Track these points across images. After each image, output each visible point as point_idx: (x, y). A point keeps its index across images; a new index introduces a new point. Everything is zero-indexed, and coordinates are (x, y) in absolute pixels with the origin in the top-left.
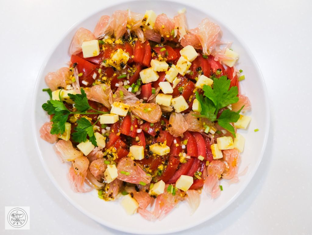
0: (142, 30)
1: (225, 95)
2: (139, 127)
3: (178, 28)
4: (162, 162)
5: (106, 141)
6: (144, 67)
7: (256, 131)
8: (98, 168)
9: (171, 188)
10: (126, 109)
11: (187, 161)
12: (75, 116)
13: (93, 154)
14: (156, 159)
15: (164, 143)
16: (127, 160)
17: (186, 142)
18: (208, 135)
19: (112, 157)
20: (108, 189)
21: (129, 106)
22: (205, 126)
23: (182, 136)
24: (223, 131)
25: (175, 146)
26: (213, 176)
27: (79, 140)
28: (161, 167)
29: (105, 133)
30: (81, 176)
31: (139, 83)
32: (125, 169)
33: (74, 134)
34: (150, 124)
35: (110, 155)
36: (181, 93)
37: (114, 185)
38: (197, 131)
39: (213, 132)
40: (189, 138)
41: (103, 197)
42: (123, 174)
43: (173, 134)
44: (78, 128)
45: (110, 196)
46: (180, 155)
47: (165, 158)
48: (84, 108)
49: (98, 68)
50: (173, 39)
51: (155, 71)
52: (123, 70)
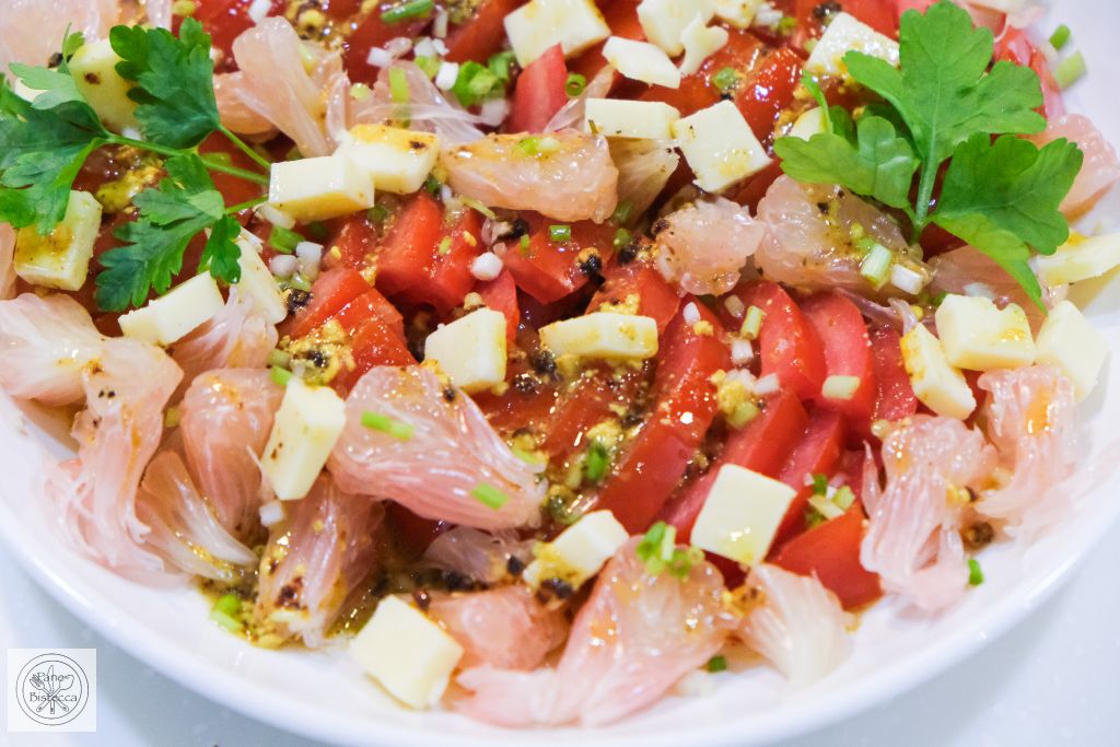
1: (974, 97)
2: (482, 248)
4: (613, 407)
5: (291, 305)
8: (232, 394)
9: (662, 536)
10: (417, 146)
11: (759, 405)
12: (131, 177)
13: (209, 347)
14: (578, 391)
15: (623, 302)
16: (404, 370)
17: (753, 320)
18: (888, 305)
19: (319, 363)
20: (274, 567)
21: (438, 142)
22: (866, 243)
23: (734, 305)
24: (972, 287)
25: (693, 335)
26: (915, 481)
27: (135, 291)
28: (605, 434)
29: (289, 277)
30: (129, 432)
31: (500, 68)
32: (388, 407)
33: (112, 260)
34: (547, 233)
35: (309, 355)
36: (726, 97)
37: (319, 525)
38: (822, 269)
39: (910, 277)
40: (770, 302)
41: (241, 626)
42: (373, 427)
43: (679, 272)
44: (138, 226)
45: (288, 596)
46: (716, 378)
47: (630, 385)
48: (186, 128)
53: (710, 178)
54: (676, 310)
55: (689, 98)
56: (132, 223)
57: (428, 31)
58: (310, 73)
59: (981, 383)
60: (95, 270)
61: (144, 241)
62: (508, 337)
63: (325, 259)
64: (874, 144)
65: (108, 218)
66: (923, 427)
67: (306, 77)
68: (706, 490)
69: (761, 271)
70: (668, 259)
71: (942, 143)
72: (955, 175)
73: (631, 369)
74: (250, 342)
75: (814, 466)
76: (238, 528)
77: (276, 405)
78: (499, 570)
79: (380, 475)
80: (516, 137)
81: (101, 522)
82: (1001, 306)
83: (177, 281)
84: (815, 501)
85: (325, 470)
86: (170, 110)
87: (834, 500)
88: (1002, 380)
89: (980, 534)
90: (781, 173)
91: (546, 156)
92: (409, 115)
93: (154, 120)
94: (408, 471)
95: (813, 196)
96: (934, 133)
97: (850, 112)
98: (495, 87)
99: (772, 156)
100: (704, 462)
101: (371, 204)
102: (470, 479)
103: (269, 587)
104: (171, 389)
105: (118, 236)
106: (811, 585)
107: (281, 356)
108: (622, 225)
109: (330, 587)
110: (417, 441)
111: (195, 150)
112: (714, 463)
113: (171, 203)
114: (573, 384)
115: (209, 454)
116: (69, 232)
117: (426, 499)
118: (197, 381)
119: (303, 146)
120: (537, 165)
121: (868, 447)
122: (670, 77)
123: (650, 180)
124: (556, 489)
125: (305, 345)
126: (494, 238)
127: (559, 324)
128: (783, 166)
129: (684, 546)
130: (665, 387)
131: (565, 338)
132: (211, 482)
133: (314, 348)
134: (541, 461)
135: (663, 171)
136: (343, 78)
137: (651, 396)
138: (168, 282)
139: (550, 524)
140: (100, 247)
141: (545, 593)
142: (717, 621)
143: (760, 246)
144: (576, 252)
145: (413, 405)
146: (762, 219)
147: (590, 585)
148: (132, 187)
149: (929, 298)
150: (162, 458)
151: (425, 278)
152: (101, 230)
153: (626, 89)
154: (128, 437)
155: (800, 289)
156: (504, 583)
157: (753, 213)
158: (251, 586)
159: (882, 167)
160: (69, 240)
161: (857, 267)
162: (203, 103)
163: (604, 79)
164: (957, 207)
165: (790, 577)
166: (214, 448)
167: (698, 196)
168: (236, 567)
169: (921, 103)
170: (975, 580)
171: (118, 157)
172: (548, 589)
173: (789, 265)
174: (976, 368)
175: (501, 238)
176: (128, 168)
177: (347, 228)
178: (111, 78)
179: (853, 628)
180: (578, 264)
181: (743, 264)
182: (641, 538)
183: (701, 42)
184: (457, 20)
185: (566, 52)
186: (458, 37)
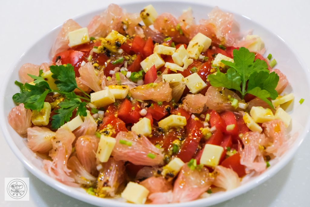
0: (142, 28)
1: (251, 67)
2: (142, 108)
3: (184, 21)
4: (178, 137)
5: (98, 123)
6: (143, 57)
7: (302, 102)
8: (88, 139)
9: (193, 162)
10: (124, 88)
11: (212, 134)
12: (57, 100)
13: (81, 132)
15: (177, 114)
16: (127, 132)
17: (208, 117)
18: (238, 112)
19: (107, 133)
21: (129, 87)
22: (232, 99)
25: (194, 121)
26: (251, 145)
28: (177, 142)
29: (97, 119)
30: (64, 149)
31: (140, 74)
32: (125, 139)
33: (55, 117)
34: (157, 104)
35: (104, 132)
37: (111, 168)
38: (222, 106)
39: (243, 105)
40: (211, 113)
41: (94, 193)
42: (122, 143)
43: (189, 108)
45: (106, 184)
46: (201, 129)
47: (181, 132)
48: (69, 88)
49: (87, 56)
50: (180, 35)
51: (159, 54)
52: (119, 54)
53: (193, 90)
54: (189, 117)
55: (186, 73)
56: (59, 109)
57: (123, 66)
58: (97, 75)
59: (263, 126)
60: (51, 120)
61: (62, 112)
62: (151, 124)
63: (105, 114)
64: (231, 75)
66: (251, 134)
67: (96, 76)
68: (202, 153)
69: (208, 108)
70: (186, 105)
71: (246, 77)
72: (250, 82)
73: (181, 128)
74: (91, 129)
75: (227, 145)
77: (98, 142)
78: (155, 173)
79: (125, 154)
81: (59, 170)
82: (265, 109)
83: (71, 119)
84: (228, 153)
85: (111, 156)
86: (65, 84)
87: (232, 152)
88: (268, 124)
89: (268, 158)
90: (210, 86)
91: (155, 87)
92: (121, 83)
93: (62, 87)
94: (132, 152)
95: (218, 90)
96: (244, 75)
98: (140, 77)
99: (207, 83)
100: (201, 148)
101: (114, 101)
102: (147, 153)
103: (100, 184)
104: (73, 140)
105: (55, 112)
110: (133, 146)
112: (203, 147)
113: (67, 104)
114: (168, 133)
115: (83, 153)
116: (45, 111)
118: (79, 138)
120: (153, 88)
121: (239, 141)
122: (182, 69)
123: (179, 91)
124: (167, 155)
125: (103, 130)
126: (144, 106)
127: (163, 120)
131: (164, 123)
132: (84, 162)
133: (105, 130)
134: (163, 150)
135: (182, 89)
136: (105, 77)
138: (69, 119)
139: (166, 162)
140: (51, 115)
141: (167, 177)
142: (209, 179)
143: (207, 102)
144: (164, 107)
145: (131, 139)
146: (207, 96)
147: (178, 174)
148: (58, 102)
149: (248, 110)
150: (71, 158)
151: (129, 115)
153: (171, 72)
154: (64, 151)
155: (219, 111)
156: (157, 176)
157: (204, 95)
158: (96, 186)
159: (234, 80)
160: (45, 113)
161: (231, 104)
162: (73, 82)
163: (166, 71)
164: (251, 89)
165: (225, 168)
168: (92, 181)
169: (241, 69)
170: (268, 166)
171: (53, 97)
172: (168, 175)
173: (214, 105)
174: (261, 122)
175: (146, 106)
176: (56, 99)
177: (109, 107)
178: (51, 78)
179: (241, 181)
180: (165, 109)
181: (204, 106)
182: (188, 163)
183: (187, 62)
184: (129, 64)
185: (156, 67)
186: (130, 67)
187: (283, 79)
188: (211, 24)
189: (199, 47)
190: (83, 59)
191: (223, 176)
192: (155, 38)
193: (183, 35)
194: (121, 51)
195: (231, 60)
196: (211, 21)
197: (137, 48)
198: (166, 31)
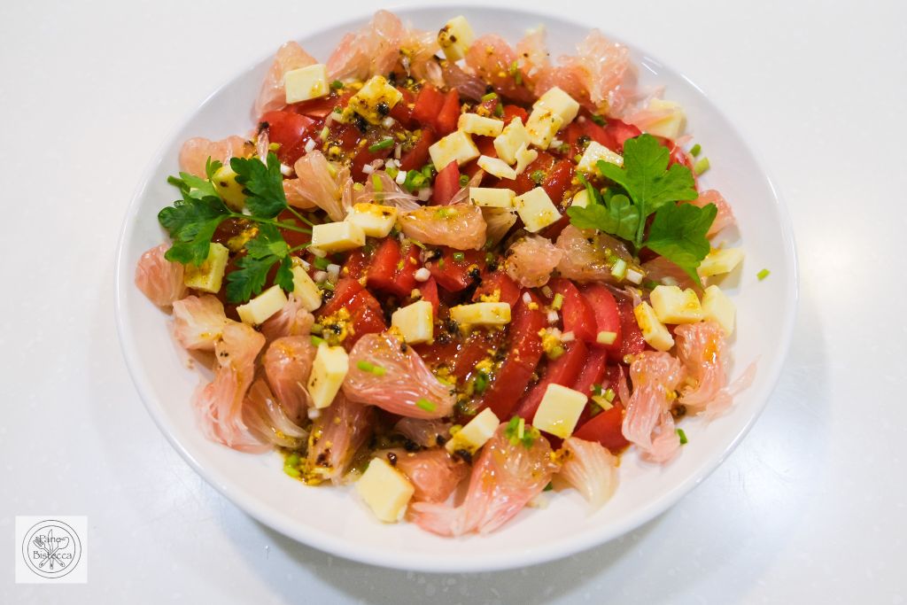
0: (439, 64)
1: (661, 183)
2: (420, 265)
3: (526, 55)
4: (489, 351)
5: (324, 298)
6: (437, 134)
7: (763, 276)
8: (290, 353)
9: (518, 424)
10: (386, 214)
11: (564, 348)
12: (244, 233)
13: (280, 324)
14: (470, 343)
15: (492, 294)
16: (380, 335)
17: (558, 301)
18: (624, 289)
19: (336, 332)
20: (315, 442)
21: (397, 211)
22: (613, 258)
23: (547, 292)
24: (666, 280)
25: (528, 310)
26: (649, 389)
27: (244, 293)
28: (485, 366)
29: (323, 282)
30: (235, 375)
31: (427, 172)
32: (371, 357)
33: (234, 277)
34: (452, 257)
35: (332, 327)
36: (538, 185)
37: (338, 420)
38: (591, 272)
39: (636, 276)
40: (566, 290)
41: (299, 473)
42: (364, 370)
43: (520, 276)
44: (246, 259)
45: (323, 459)
46: (541, 333)
47: (497, 340)
48: (270, 208)
49: (320, 128)
50: (516, 86)
51: (467, 134)
52: (384, 128)
53: (533, 225)
54: (519, 296)
55: (521, 185)
56: (244, 258)
57: (392, 155)
58: (334, 178)
59: (677, 331)
60: (225, 282)
61: (249, 267)
62: (434, 313)
63: (341, 273)
64: (618, 209)
65: (233, 255)
66: (651, 358)
67: (331, 180)
69: (560, 273)
70: (514, 270)
71: (648, 206)
72: (657, 222)
73: (497, 330)
74: (300, 323)
75: (594, 379)
76: (299, 417)
77: (313, 357)
78: (432, 442)
80: (436, 208)
81: (224, 427)
82: (683, 289)
83: (264, 289)
84: (595, 398)
85: (341, 390)
86: (262, 199)
87: (605, 397)
88: (689, 330)
89: (679, 411)
90: (569, 223)
91: (451, 218)
92: (383, 198)
93: (255, 204)
94: (383, 393)
95: (584, 235)
96: (644, 201)
97: (599, 191)
98: (425, 182)
99: (563, 213)
100: (537, 378)
101: (364, 244)
102: (416, 395)
103: (314, 452)
104: (258, 350)
105: (236, 264)
106: (596, 447)
107: (317, 328)
108: (489, 250)
109: (345, 453)
110: (387, 375)
111: (276, 219)
112: (542, 378)
113: (262, 248)
114: (468, 339)
115: (279, 383)
116: (211, 263)
117: (393, 406)
118: (273, 345)
119: (331, 215)
120: (446, 223)
121: (621, 368)
122: (511, 175)
123: (502, 227)
124: (461, 396)
125: (329, 321)
126: (426, 259)
127: (460, 306)
128: (571, 220)
129: (529, 425)
130: (515, 338)
131: (463, 314)
132: (282, 397)
133: (334, 323)
134: (453, 381)
135: (509, 223)
136: (350, 180)
137: (508, 342)
138: (259, 290)
139: (458, 415)
140: (227, 270)
141: (457, 456)
142: (548, 467)
143: (560, 262)
144: (468, 266)
145: (385, 355)
146: (559, 247)
147: (481, 450)
148: (245, 237)
149: (647, 286)
150: (256, 384)
151: (391, 282)
152: (228, 261)
153: (490, 181)
154: (235, 379)
155: (579, 282)
156: (435, 448)
157: (554, 242)
158: (304, 450)
159: (623, 220)
160: (210, 268)
161: (610, 271)
162: (278, 195)
163: (478, 177)
164: (658, 238)
165: (584, 443)
166: (282, 382)
167: (525, 235)
168: (297, 440)
169: (636, 185)
170: (683, 441)
171: (238, 224)
172: (458, 454)
173: (574, 271)
174: (674, 323)
175: (429, 260)
176: (243, 229)
177: (352, 256)
178: (233, 183)
179: (618, 464)
180: (469, 273)
181: (552, 271)
182: (507, 424)
183: (525, 157)
184: (405, 149)
185: (459, 163)
186: (407, 158)
187: (724, 215)
188: (581, 69)
189: (553, 124)
190: (312, 133)
191: (579, 461)
192: (465, 87)
193: (523, 84)
194: (389, 122)
195: (618, 160)
196: (582, 62)
197: (425, 115)
198: (489, 75)
